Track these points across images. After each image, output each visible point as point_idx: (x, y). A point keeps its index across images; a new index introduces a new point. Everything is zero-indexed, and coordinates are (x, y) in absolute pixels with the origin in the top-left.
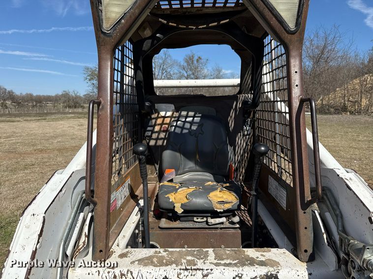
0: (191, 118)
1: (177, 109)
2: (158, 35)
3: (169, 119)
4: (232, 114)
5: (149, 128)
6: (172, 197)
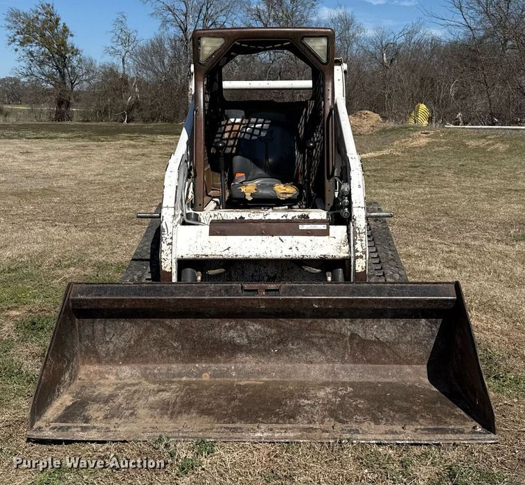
0: (259, 125)
1: (247, 116)
2: (232, 53)
3: (238, 126)
4: (302, 121)
5: (217, 136)
6: (243, 189)
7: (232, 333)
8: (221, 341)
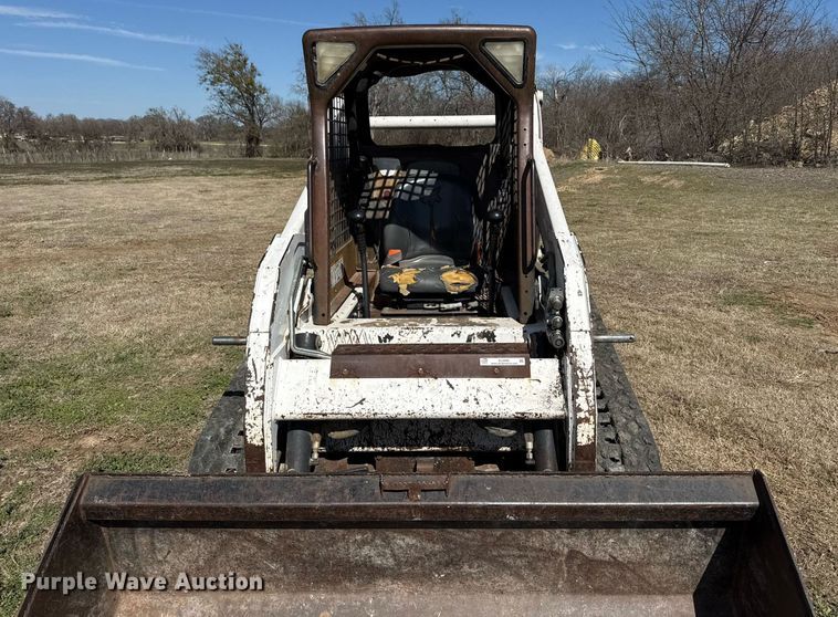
0: (421, 180)
1: (405, 166)
2: (375, 73)
3: (393, 180)
4: (482, 173)
5: (364, 194)
6: (396, 278)
7: (366, 551)
8: (348, 561)
